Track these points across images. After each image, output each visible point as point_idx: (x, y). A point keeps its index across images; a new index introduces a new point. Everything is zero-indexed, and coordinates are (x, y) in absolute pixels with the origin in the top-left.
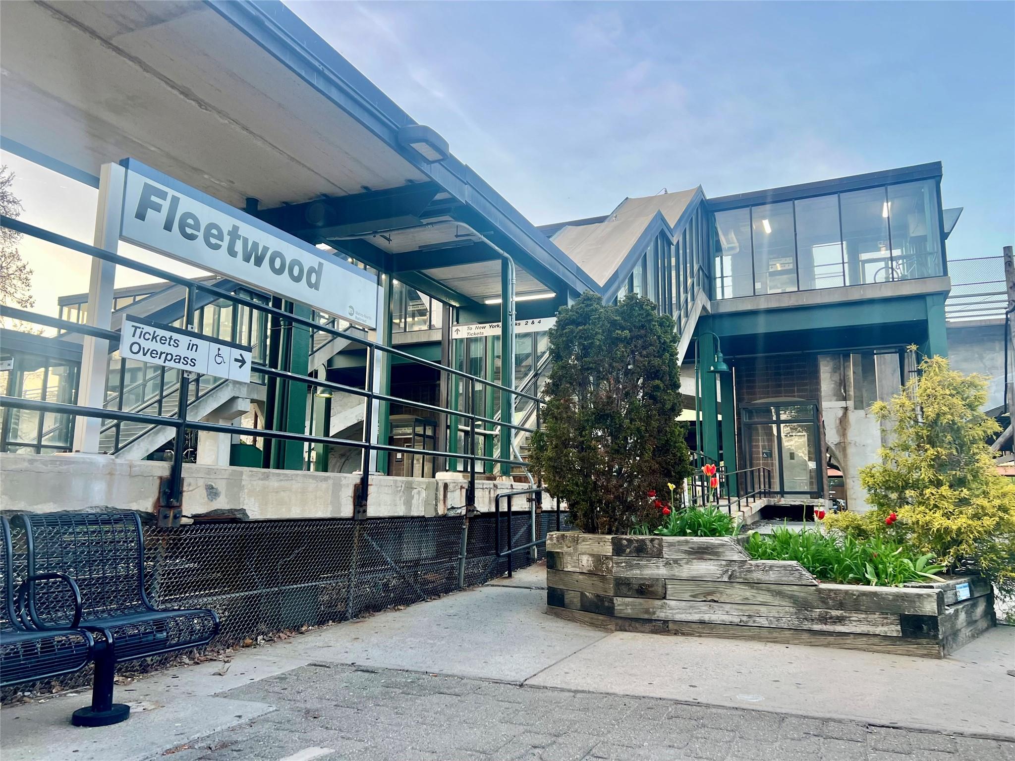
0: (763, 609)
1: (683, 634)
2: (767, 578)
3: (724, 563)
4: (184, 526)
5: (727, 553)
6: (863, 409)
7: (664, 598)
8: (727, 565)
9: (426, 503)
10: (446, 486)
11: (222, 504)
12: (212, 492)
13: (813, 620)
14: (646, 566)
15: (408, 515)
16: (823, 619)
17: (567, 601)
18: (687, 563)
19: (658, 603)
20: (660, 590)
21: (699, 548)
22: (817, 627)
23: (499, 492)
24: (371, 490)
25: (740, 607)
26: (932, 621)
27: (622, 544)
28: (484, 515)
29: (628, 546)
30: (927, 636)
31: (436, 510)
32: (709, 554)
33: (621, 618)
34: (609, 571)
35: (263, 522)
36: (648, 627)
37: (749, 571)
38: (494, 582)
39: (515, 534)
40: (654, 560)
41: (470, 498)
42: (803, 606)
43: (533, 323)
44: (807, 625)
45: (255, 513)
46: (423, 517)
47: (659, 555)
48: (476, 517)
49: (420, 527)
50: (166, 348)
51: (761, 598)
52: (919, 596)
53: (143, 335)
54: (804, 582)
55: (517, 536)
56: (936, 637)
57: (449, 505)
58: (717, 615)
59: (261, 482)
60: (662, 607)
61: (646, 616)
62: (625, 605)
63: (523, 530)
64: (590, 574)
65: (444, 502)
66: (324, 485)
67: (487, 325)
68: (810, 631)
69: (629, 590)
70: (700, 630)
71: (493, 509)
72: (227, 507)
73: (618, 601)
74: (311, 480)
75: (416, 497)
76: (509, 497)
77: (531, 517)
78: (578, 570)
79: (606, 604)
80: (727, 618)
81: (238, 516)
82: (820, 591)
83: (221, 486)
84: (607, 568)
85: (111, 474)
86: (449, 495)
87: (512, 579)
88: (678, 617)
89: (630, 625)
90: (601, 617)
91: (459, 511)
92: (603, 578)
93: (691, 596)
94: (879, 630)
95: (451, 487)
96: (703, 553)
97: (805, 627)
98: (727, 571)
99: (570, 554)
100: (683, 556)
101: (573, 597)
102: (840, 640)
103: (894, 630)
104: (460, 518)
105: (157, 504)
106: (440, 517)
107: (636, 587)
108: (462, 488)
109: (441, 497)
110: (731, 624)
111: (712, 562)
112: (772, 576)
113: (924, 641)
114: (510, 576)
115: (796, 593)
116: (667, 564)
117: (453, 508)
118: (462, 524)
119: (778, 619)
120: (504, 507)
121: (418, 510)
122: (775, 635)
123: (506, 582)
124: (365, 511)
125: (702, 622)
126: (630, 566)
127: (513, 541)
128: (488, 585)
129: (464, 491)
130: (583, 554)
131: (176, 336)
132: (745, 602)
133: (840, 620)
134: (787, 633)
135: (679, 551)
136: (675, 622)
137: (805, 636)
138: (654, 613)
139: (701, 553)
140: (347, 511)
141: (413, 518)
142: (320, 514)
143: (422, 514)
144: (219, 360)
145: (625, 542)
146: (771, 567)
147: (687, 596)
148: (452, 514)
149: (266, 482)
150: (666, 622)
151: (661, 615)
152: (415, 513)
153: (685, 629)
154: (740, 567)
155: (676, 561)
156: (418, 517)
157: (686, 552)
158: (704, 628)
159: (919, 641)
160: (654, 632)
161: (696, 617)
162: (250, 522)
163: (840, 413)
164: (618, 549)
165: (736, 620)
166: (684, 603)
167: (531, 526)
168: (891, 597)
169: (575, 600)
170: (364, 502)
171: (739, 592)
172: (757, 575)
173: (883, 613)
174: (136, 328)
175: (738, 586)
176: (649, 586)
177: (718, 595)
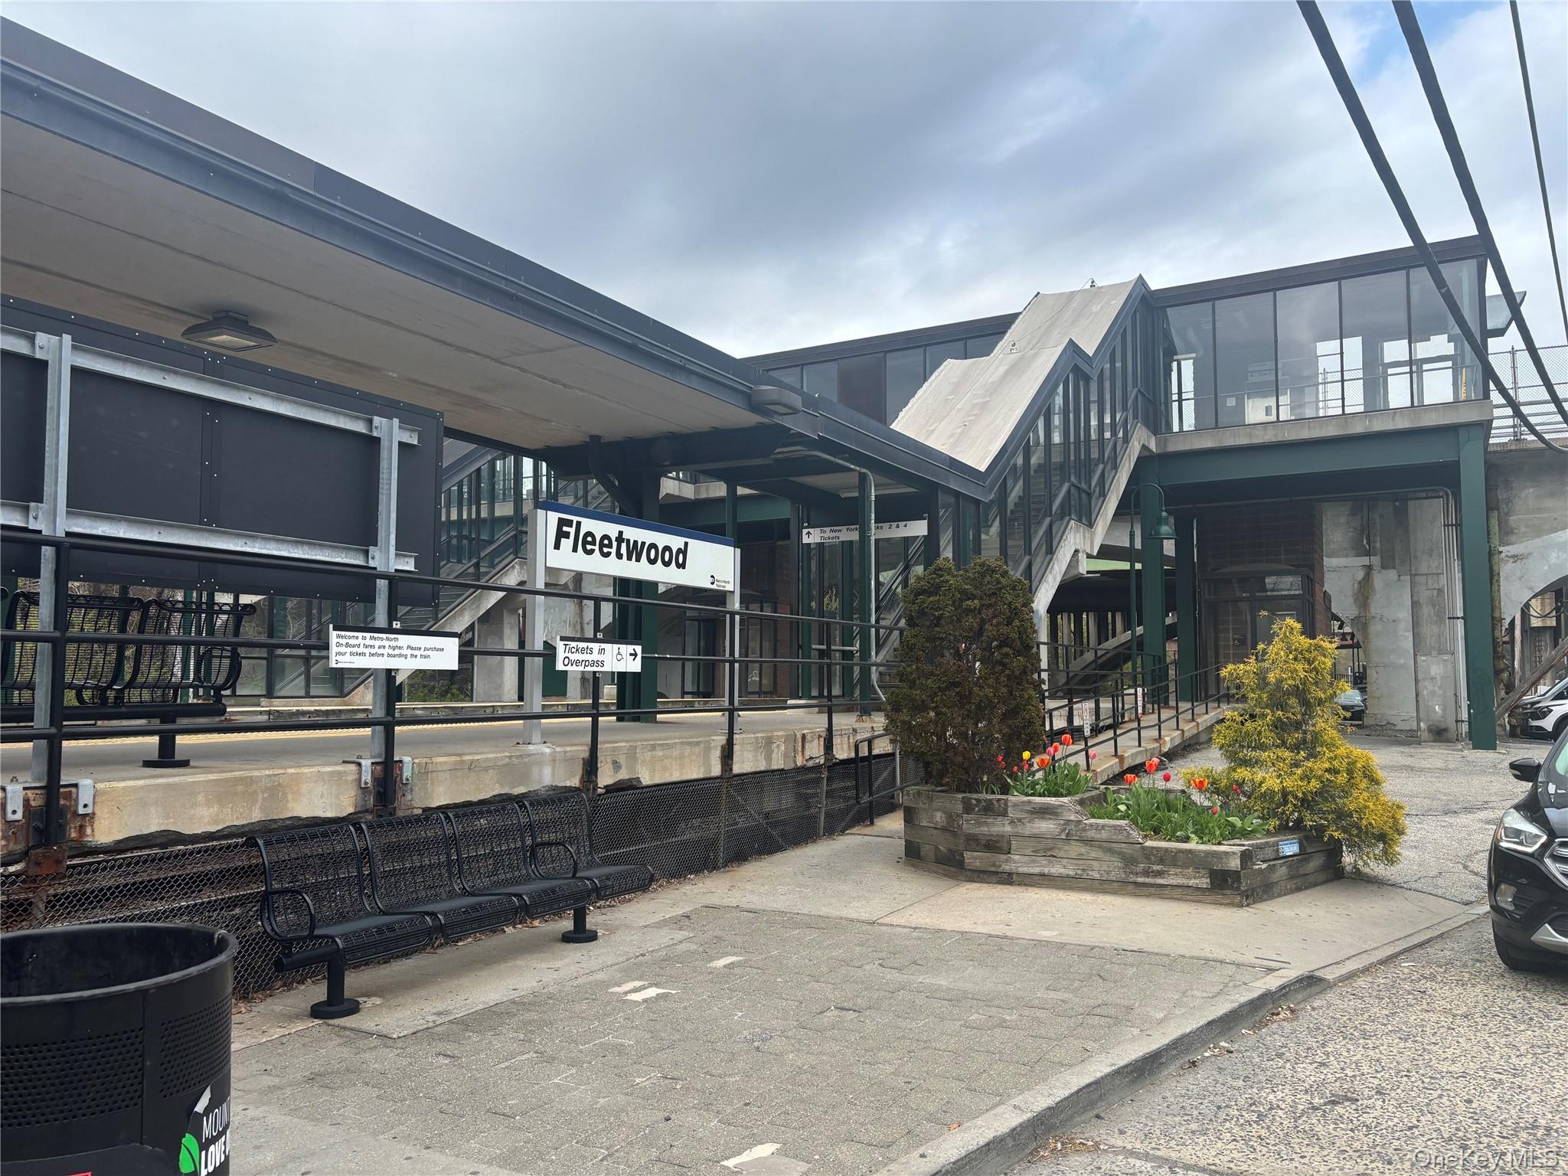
0: (1095, 864)
1: (1025, 885)
2: (1099, 836)
3: (1062, 822)
4: (600, 795)
5: (1065, 814)
6: (1394, 568)
7: (1009, 853)
8: (1064, 824)
9: (786, 755)
10: (804, 737)
11: (623, 775)
12: (616, 765)
13: (1137, 874)
14: (994, 824)
15: (769, 768)
16: (1146, 873)
17: (922, 854)
18: (1029, 822)
19: (1003, 857)
20: (1005, 846)
21: (1041, 808)
22: (1140, 880)
23: (859, 737)
24: (736, 748)
25: (1076, 862)
26: (1236, 875)
27: (970, 803)
28: (844, 762)
29: (977, 805)
30: (1231, 888)
31: (795, 761)
32: (1049, 814)
33: (970, 870)
34: (960, 827)
35: (651, 786)
36: (994, 878)
37: (1084, 830)
38: (853, 831)
39: (877, 779)
40: (1000, 819)
41: (829, 746)
42: (1129, 861)
43: (898, 526)
44: (1132, 878)
45: (646, 780)
46: (783, 770)
47: (1004, 814)
48: (835, 764)
49: (780, 779)
50: (585, 657)
51: (1093, 855)
52: (1226, 853)
53: (570, 651)
54: (1131, 841)
55: (880, 780)
56: (1238, 889)
57: (807, 755)
58: (1056, 869)
59: (649, 753)
60: (1007, 861)
61: (993, 869)
62: (974, 859)
63: (885, 774)
64: (944, 829)
65: (803, 754)
66: (697, 750)
67: (844, 528)
68: (1136, 883)
69: (978, 844)
70: (1040, 882)
71: (853, 755)
72: (627, 777)
73: (967, 855)
74: (687, 747)
75: (776, 750)
76: (870, 741)
77: (894, 759)
78: (932, 825)
79: (958, 857)
80: (1062, 871)
81: (634, 783)
82: (1144, 848)
83: (622, 760)
84: (958, 824)
85: (554, 760)
86: (807, 745)
87: (874, 828)
88: (1021, 870)
89: (978, 877)
90: (952, 869)
91: (817, 761)
92: (954, 834)
93: (1033, 851)
94: (1192, 882)
95: (808, 737)
96: (1043, 813)
97: (1131, 880)
98: (1065, 829)
99: (925, 810)
100: (1026, 815)
101: (926, 850)
102: (1159, 891)
103: (1204, 882)
104: (817, 768)
105: (582, 781)
106: (798, 768)
107: (984, 842)
108: (820, 736)
109: (800, 749)
110: (1068, 876)
111: (1051, 821)
112: (1104, 835)
113: (1229, 892)
114: (872, 823)
115: (1124, 850)
116: (1012, 822)
117: (811, 758)
118: (821, 773)
119: (1108, 873)
120: (864, 752)
121: (778, 763)
122: (1105, 886)
123: (867, 830)
124: (731, 769)
125: (1042, 875)
126: (979, 824)
127: (876, 785)
128: (848, 834)
129: (822, 739)
130: (937, 810)
131: (591, 645)
132: (1080, 858)
133: (1160, 874)
134: (1115, 884)
135: (1022, 810)
136: (1018, 874)
137: (1131, 887)
138: (1000, 866)
139: (1044, 812)
140: (716, 770)
141: (773, 771)
142: (695, 776)
143: (782, 767)
144: (619, 657)
145: (974, 802)
146: (1103, 826)
147: (1028, 851)
148: (810, 764)
149: (654, 753)
150: (1010, 874)
151: (1006, 868)
152: (775, 767)
153: (1026, 881)
154: (1076, 826)
155: (1019, 820)
156: (778, 770)
157: (1029, 812)
158: (1044, 881)
159: (1225, 892)
160: (1001, 882)
161: (1037, 870)
162: (643, 788)
163: (1360, 575)
164: (968, 808)
165: (1072, 873)
166: (1027, 858)
167: (894, 769)
168: (1203, 855)
169: (930, 853)
170: (730, 762)
171: (1075, 849)
172: (1091, 834)
173: (1196, 868)
174: (566, 645)
175: (1074, 843)
176: (998, 842)
177: (1057, 851)
